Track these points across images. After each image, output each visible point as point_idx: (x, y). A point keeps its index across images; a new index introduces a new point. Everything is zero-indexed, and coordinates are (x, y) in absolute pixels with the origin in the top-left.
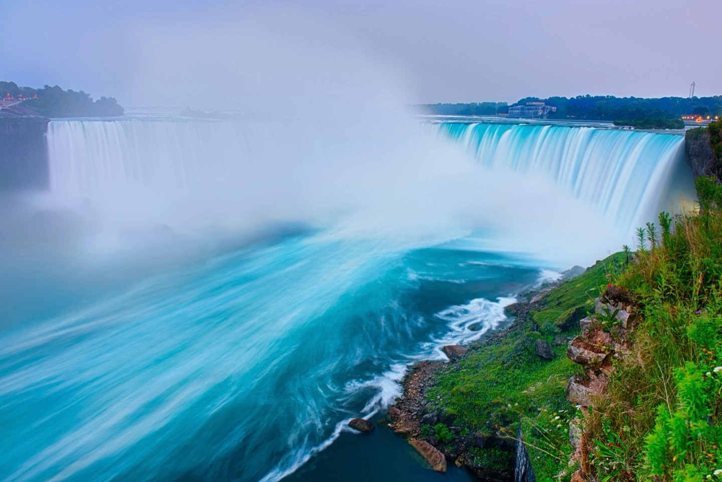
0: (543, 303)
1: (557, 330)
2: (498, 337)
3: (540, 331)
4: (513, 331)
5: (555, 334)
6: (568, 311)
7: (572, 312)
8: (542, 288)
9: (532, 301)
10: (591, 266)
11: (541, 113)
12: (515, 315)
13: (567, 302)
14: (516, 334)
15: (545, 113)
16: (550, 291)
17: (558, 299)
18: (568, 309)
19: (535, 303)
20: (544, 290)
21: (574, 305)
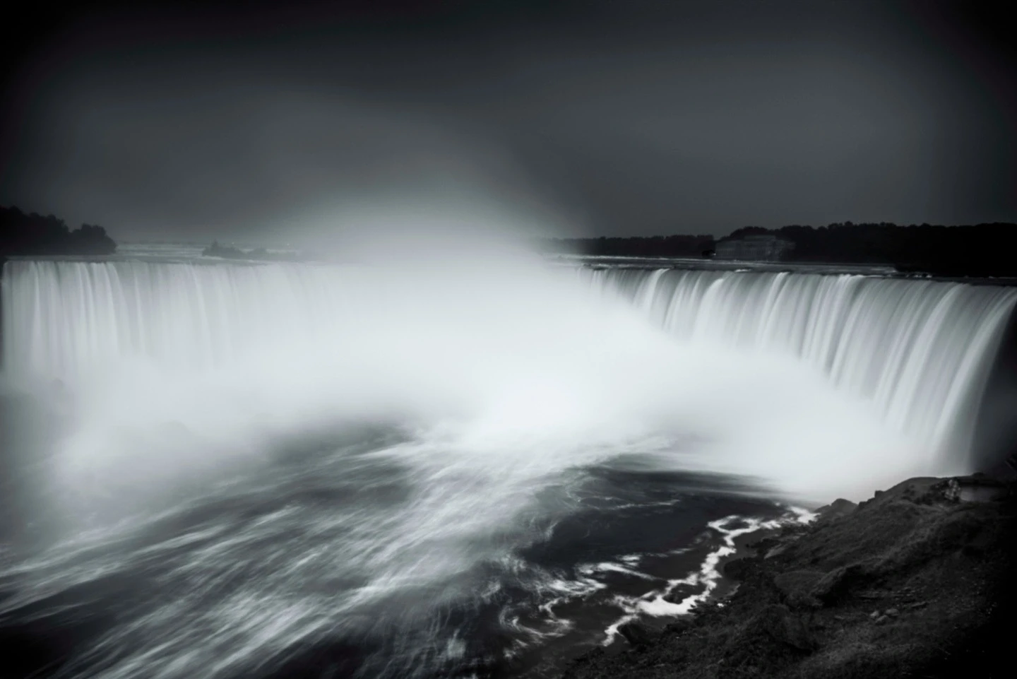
0: (787, 559)
1: (816, 603)
2: (714, 612)
3: (787, 604)
4: (739, 603)
5: (814, 609)
6: (834, 572)
7: (841, 574)
8: (782, 535)
9: (768, 555)
10: (866, 500)
11: (769, 252)
12: (740, 577)
13: (828, 559)
14: (745, 609)
15: (777, 252)
16: (798, 540)
17: (813, 553)
18: (831, 570)
19: (773, 558)
20: (788, 537)
21: (841, 563)
